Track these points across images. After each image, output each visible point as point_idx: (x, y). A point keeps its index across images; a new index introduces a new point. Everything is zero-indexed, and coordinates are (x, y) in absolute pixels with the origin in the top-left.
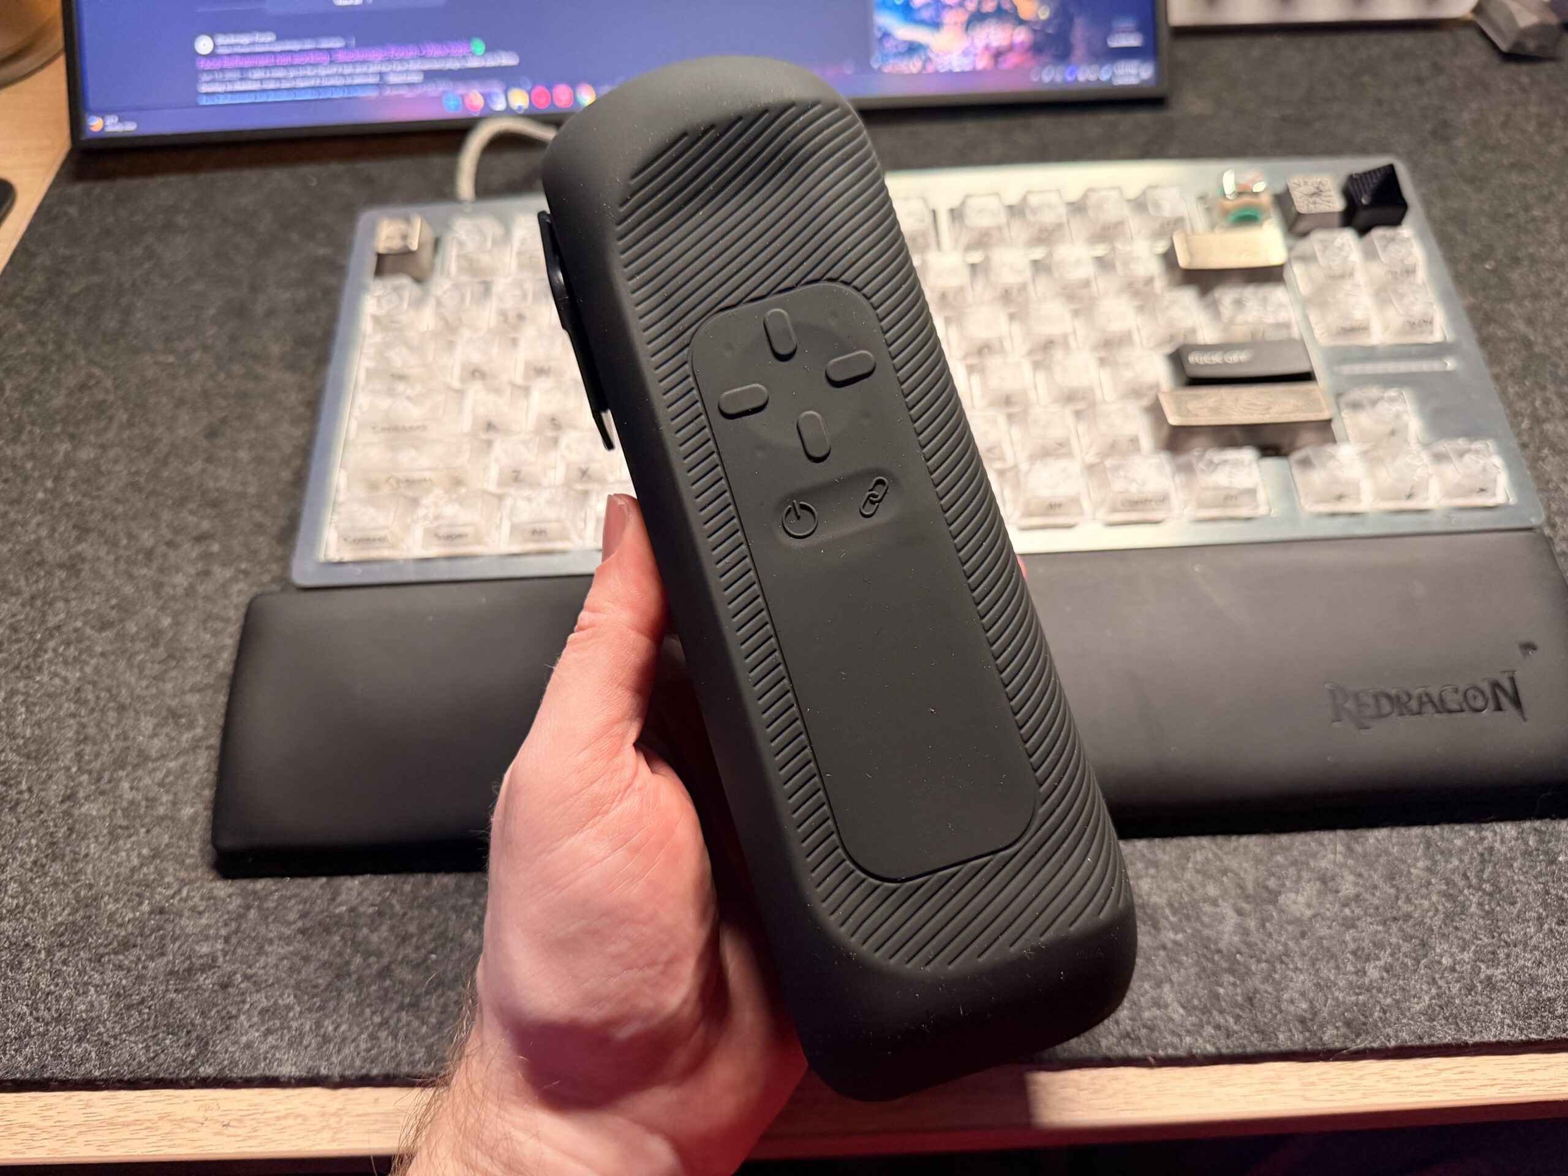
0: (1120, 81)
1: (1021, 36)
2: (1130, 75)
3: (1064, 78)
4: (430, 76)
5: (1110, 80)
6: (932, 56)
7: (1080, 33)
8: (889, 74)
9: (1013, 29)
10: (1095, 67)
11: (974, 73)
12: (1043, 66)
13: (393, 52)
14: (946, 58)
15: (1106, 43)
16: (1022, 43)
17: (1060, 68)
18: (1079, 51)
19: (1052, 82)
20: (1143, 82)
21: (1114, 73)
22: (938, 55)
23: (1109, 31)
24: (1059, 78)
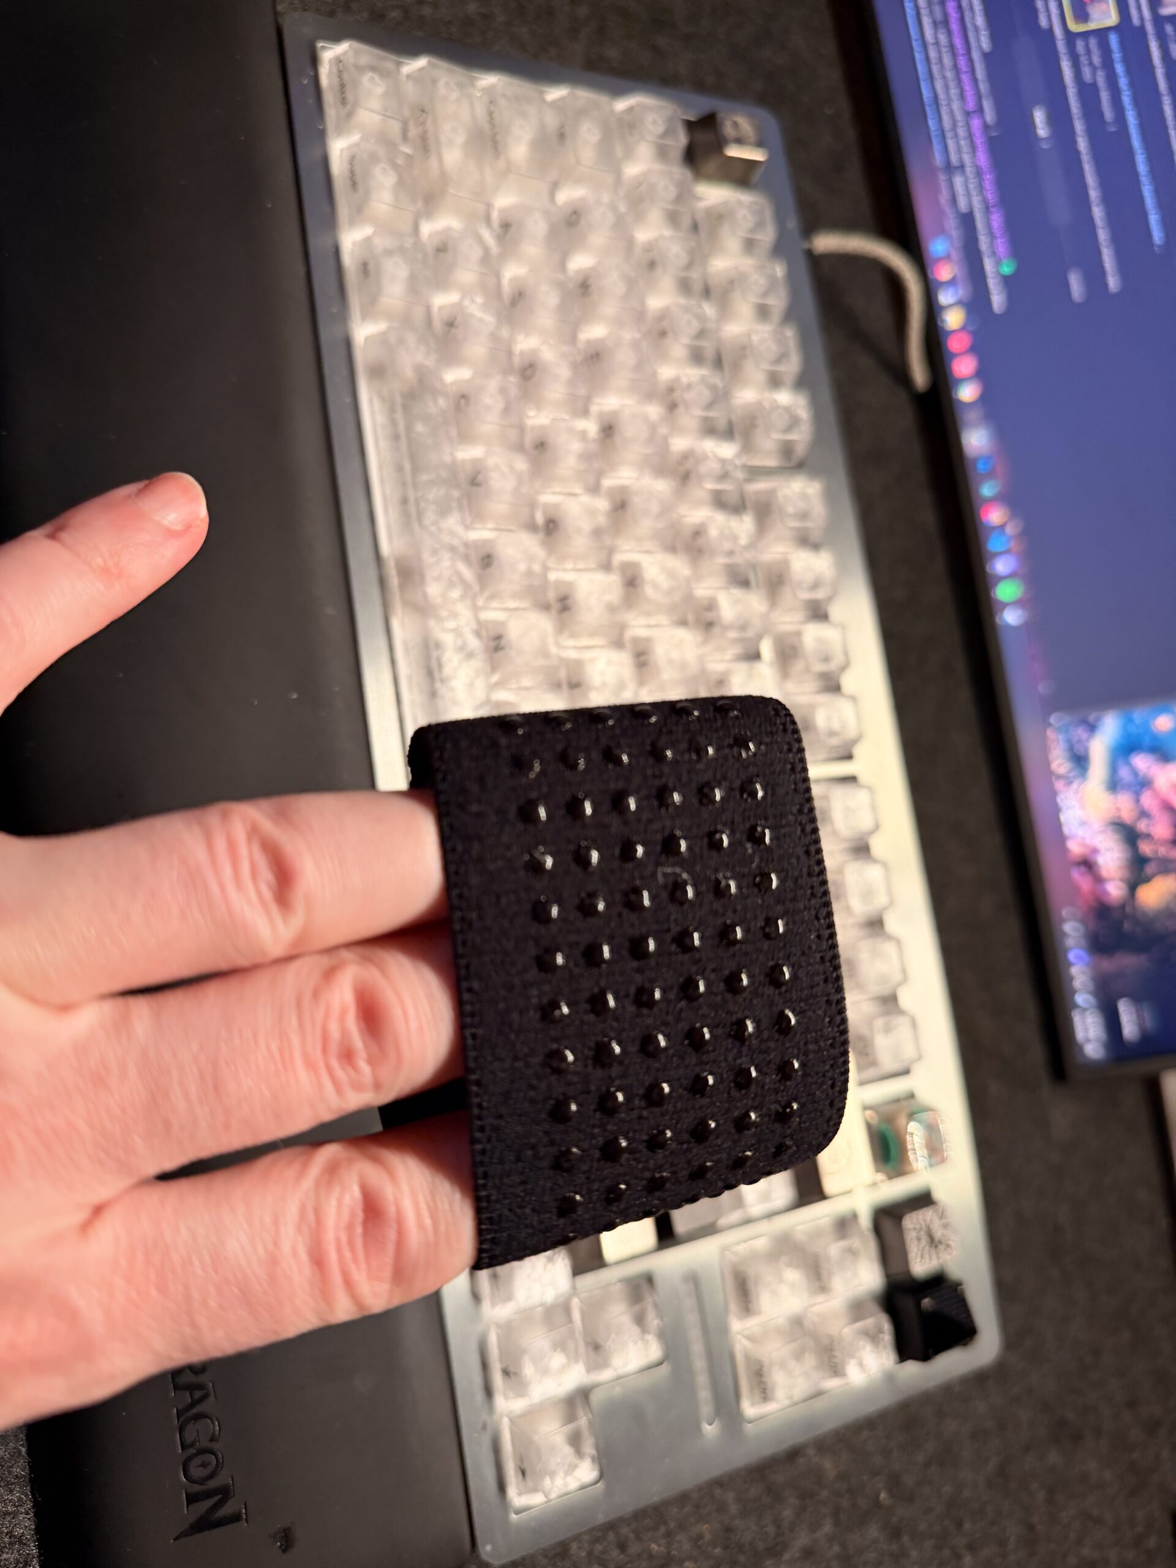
0: (1077, 1019)
1: (1115, 890)
2: (1086, 1030)
3: (1071, 949)
4: (967, 220)
5: (1076, 1006)
6: (1075, 785)
7: (1129, 962)
8: (1044, 737)
9: (1122, 880)
10: (1091, 986)
11: (1061, 838)
12: (1082, 921)
13: (989, 178)
14: (1074, 803)
15: (1122, 996)
16: (1106, 893)
17: (1083, 942)
18: (1108, 965)
19: (1064, 934)
20: (1080, 1048)
21: (1085, 1010)
22: (1076, 793)
23: (1137, 999)
24: (1070, 942)
